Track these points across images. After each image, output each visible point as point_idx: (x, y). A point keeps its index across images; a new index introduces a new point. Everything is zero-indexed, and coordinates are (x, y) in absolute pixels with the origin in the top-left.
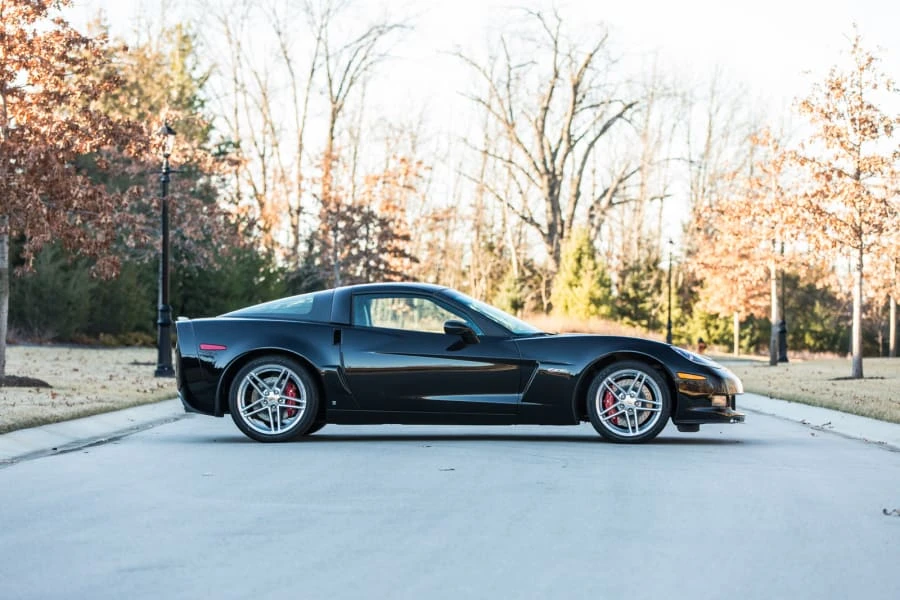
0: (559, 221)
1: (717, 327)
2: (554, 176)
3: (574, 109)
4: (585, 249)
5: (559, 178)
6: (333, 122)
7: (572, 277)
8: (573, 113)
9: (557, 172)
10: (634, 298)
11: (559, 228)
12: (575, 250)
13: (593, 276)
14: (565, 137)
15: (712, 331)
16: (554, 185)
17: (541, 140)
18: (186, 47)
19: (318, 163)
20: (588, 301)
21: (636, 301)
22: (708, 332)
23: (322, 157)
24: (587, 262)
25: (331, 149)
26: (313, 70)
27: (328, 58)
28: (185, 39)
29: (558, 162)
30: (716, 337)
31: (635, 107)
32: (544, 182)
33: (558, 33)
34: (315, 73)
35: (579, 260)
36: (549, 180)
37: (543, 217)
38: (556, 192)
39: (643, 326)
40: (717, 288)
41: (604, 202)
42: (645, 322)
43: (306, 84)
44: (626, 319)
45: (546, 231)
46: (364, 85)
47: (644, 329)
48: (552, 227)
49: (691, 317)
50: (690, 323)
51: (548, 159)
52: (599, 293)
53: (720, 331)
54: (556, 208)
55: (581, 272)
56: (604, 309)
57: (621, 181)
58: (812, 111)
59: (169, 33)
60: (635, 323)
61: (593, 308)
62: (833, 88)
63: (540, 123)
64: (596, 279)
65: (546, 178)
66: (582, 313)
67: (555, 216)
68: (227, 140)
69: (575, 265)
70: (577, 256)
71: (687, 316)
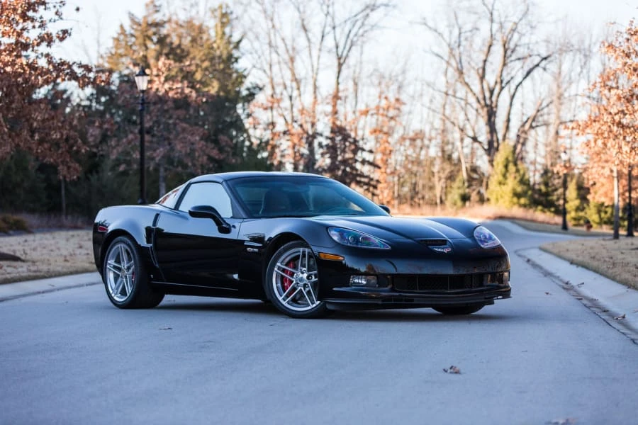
0: (495, 139)
1: (606, 212)
2: (492, 108)
3: (505, 61)
4: (510, 158)
5: (495, 109)
6: (339, 72)
7: (501, 178)
8: (505, 64)
9: (493, 105)
10: (546, 193)
11: (495, 144)
12: (503, 159)
13: (515, 178)
14: (499, 80)
15: (603, 215)
16: (491, 114)
17: (482, 82)
18: (225, 20)
19: (328, 101)
20: (511, 195)
21: (547, 194)
22: (600, 216)
23: (330, 97)
24: (512, 168)
25: (338, 91)
26: (323, 37)
27: (334, 28)
28: (224, 15)
29: (494, 99)
30: (605, 219)
31: (549, 59)
32: (484, 112)
33: (493, 9)
34: (325, 38)
35: (506, 167)
36: (488, 111)
37: (484, 137)
38: (493, 119)
39: (551, 212)
40: (603, 185)
41: (527, 126)
42: (553, 209)
43: (318, 47)
44: (540, 208)
45: (486, 147)
46: (362, 47)
47: (552, 215)
48: (490, 143)
49: (588, 205)
50: (587, 210)
51: (487, 95)
52: (519, 189)
53: (609, 215)
54: (493, 130)
55: (508, 175)
56: (523, 201)
57: (538, 111)
58: (615, 51)
59: (214, 11)
60: (546, 210)
61: (515, 200)
62: (632, 35)
63: (481, 71)
64: (518, 178)
65: (486, 109)
66: (507, 203)
67: (492, 136)
68: (254, 86)
69: (503, 170)
70: (505, 164)
71: (585, 205)
